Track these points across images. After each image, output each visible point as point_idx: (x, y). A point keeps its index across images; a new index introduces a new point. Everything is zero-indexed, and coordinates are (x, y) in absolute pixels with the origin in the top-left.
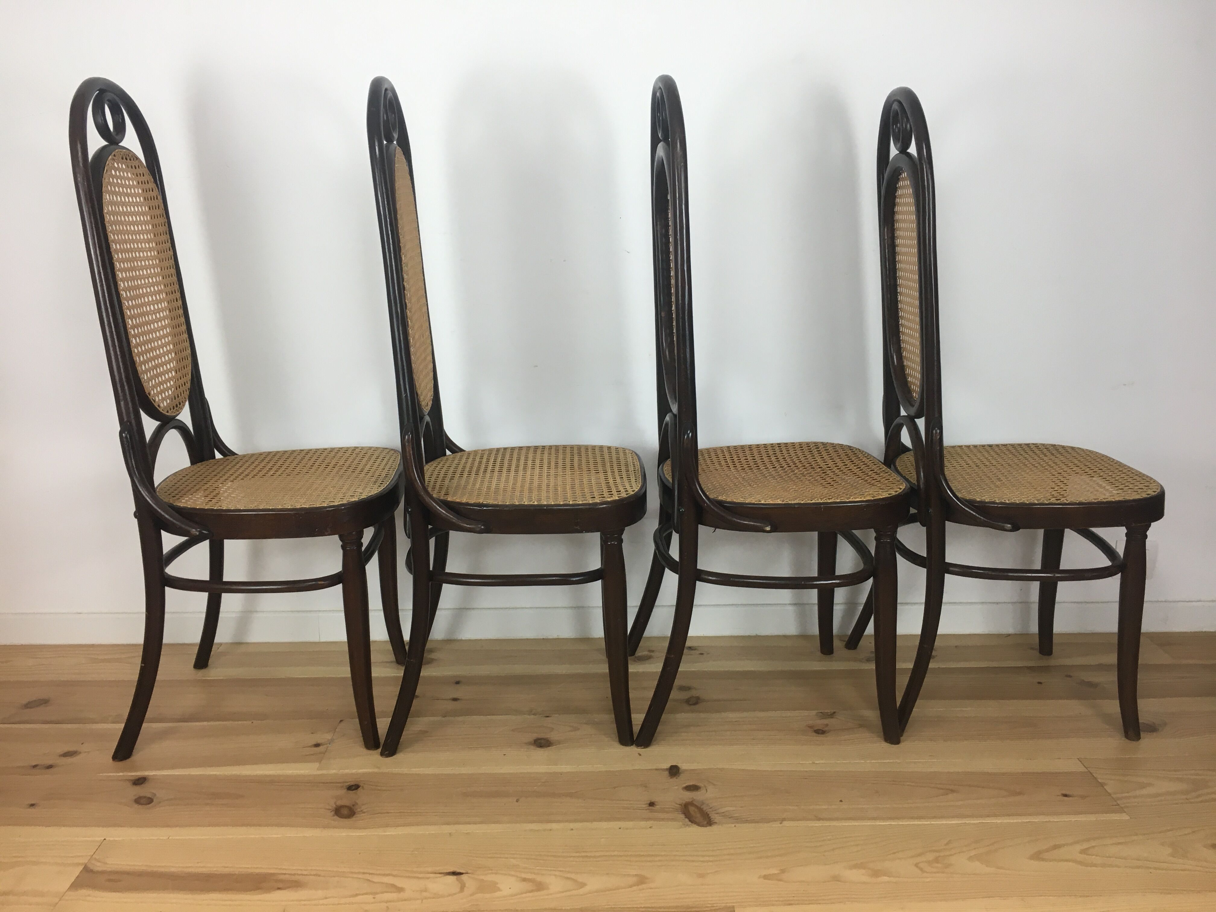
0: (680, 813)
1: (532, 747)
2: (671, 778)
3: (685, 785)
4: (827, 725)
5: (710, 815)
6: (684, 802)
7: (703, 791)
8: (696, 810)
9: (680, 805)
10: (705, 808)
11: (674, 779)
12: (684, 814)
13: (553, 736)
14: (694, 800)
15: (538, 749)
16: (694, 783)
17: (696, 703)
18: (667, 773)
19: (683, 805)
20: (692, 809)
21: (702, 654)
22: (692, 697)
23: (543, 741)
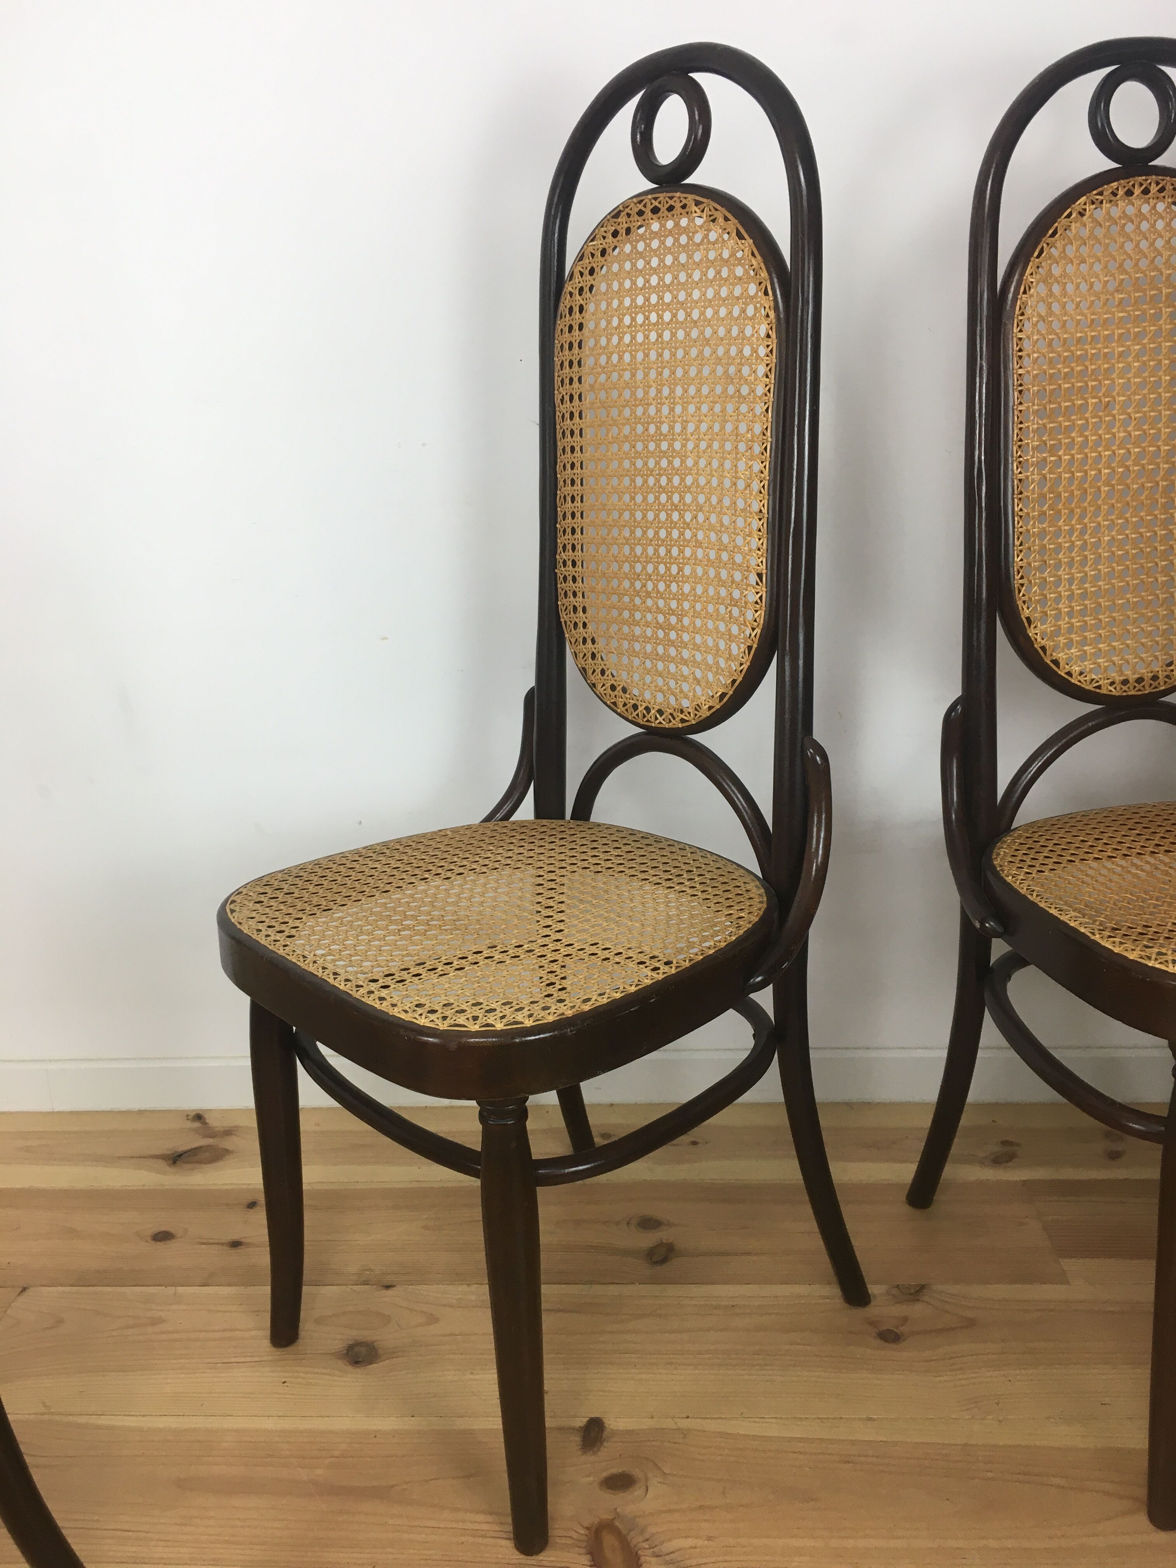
0: (583, 1551)
1: (340, 1362)
2: (585, 1453)
3: (605, 1474)
4: (905, 1320)
5: (643, 1559)
6: (597, 1521)
7: (637, 1492)
8: (617, 1543)
9: (588, 1528)
10: (636, 1539)
11: (589, 1458)
12: (590, 1553)
13: (385, 1337)
14: (617, 1515)
15: (350, 1368)
16: (625, 1469)
17: (664, 1260)
18: (577, 1439)
19: (593, 1529)
20: (609, 1540)
21: (694, 1143)
22: (660, 1245)
23: (363, 1350)
